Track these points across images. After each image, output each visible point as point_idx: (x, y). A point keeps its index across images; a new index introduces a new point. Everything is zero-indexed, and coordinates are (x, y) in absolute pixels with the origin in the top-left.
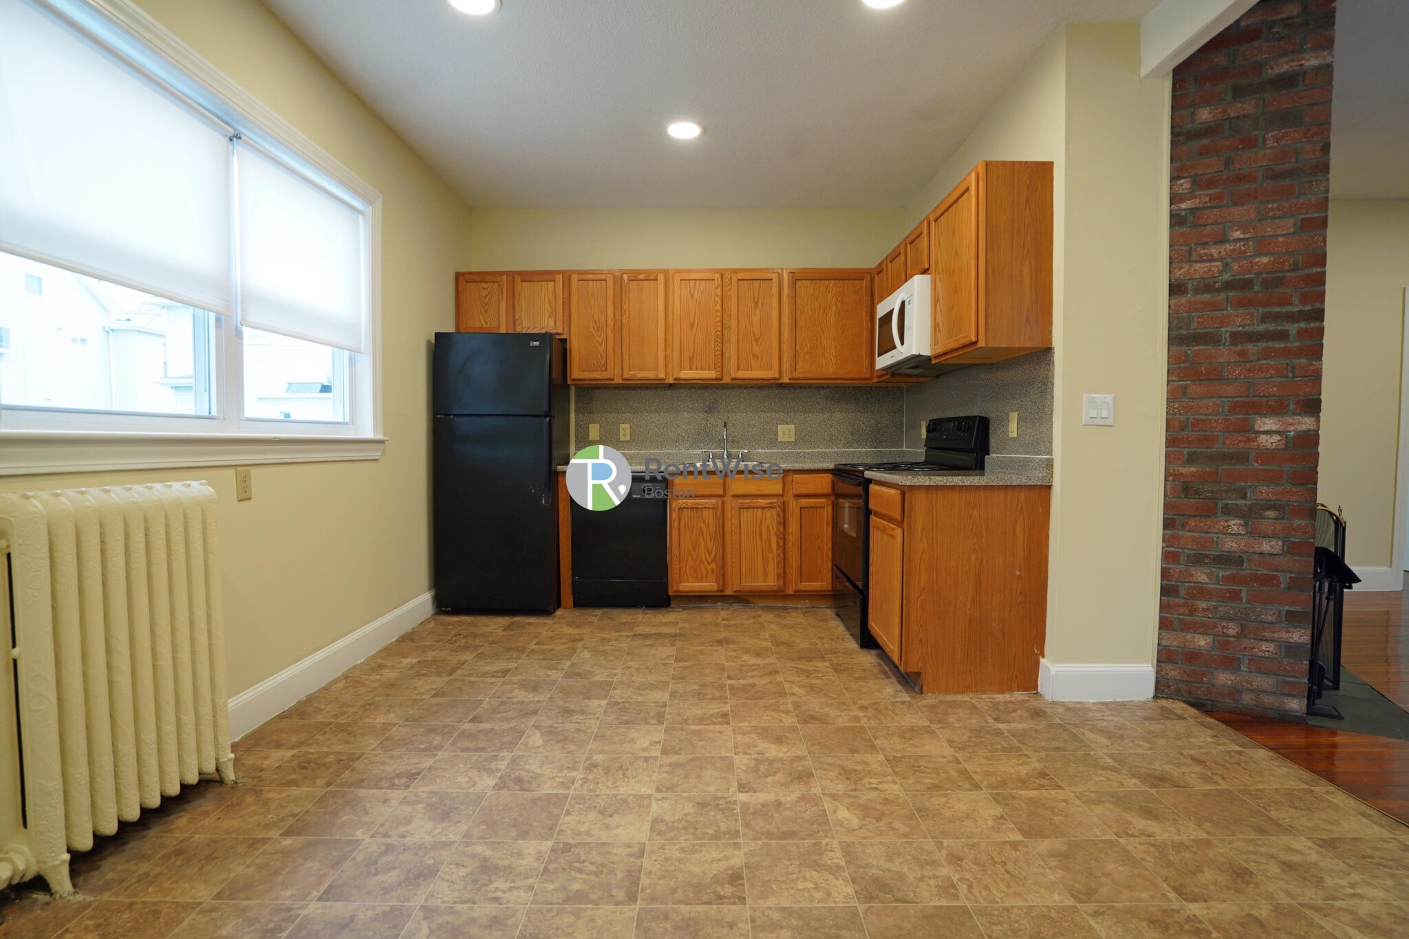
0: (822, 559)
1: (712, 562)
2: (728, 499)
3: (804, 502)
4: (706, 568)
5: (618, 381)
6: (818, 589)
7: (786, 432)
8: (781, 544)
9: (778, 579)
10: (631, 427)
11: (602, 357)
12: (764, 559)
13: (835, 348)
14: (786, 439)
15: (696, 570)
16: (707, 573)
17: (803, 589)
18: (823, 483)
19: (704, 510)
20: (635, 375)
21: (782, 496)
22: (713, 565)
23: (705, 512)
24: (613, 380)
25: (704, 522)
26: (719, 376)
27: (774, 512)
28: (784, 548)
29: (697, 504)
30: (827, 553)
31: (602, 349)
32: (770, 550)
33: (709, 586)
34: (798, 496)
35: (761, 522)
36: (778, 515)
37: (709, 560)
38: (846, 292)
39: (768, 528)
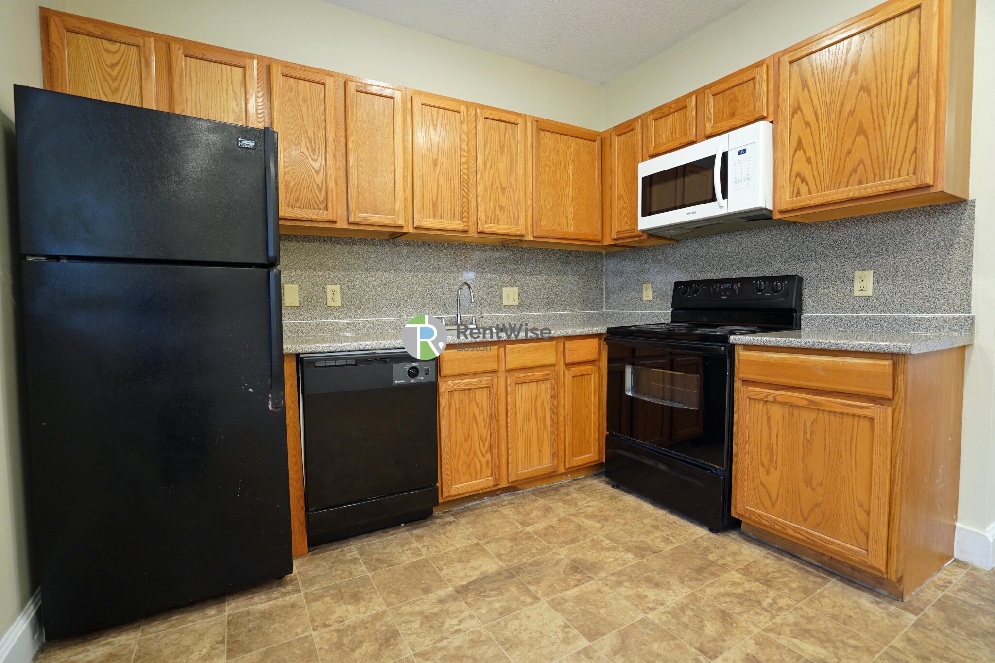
0: (590, 429)
1: (487, 452)
2: (502, 374)
3: (576, 370)
4: (480, 462)
5: (342, 224)
6: (588, 461)
7: (510, 295)
8: (555, 421)
9: (553, 459)
10: (341, 289)
11: (320, 190)
12: (540, 439)
13: (574, 207)
14: (511, 303)
15: (469, 466)
16: (482, 467)
17: (575, 465)
18: (589, 349)
19: (477, 390)
20: (366, 218)
21: (554, 365)
22: (488, 456)
23: (479, 393)
24: (335, 222)
25: (478, 406)
26: (466, 228)
27: (548, 383)
28: (555, 423)
29: (471, 384)
30: (594, 423)
31: (319, 178)
32: (545, 428)
33: (484, 482)
34: (569, 365)
35: (536, 397)
36: (553, 387)
37: (484, 451)
38: (581, 152)
39: (543, 402)
